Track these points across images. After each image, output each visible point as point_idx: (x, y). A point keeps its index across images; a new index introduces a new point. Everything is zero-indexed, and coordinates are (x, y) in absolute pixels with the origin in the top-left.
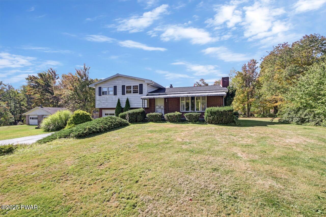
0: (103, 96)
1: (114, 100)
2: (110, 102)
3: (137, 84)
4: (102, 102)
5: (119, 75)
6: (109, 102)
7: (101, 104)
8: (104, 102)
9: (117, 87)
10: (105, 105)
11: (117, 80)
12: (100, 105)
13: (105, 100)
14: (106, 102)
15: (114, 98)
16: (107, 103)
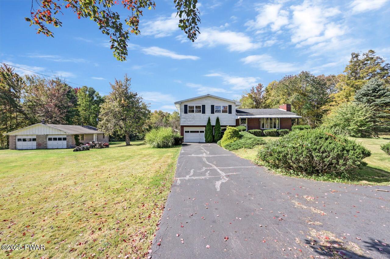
0: (189, 114)
1: (202, 118)
2: (198, 120)
3: (227, 105)
4: (188, 119)
5: (209, 96)
6: (196, 120)
7: (187, 121)
8: (190, 119)
9: (206, 106)
10: (192, 123)
11: (206, 100)
12: (186, 123)
13: (192, 118)
14: (193, 119)
15: (202, 116)
16: (194, 121)
